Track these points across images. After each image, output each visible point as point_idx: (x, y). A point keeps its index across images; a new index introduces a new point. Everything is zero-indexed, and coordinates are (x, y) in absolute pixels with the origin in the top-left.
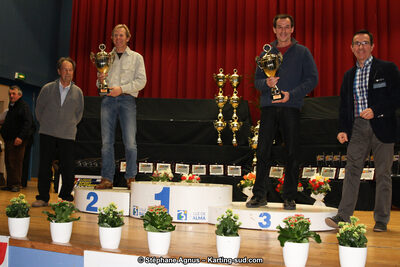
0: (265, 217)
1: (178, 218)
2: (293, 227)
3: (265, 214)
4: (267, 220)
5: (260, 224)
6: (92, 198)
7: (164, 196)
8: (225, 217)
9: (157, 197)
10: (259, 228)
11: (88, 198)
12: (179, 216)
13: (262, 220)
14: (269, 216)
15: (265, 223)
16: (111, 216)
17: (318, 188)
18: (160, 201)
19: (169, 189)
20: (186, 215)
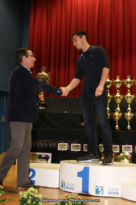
1: (96, 193)
7: (84, 175)
9: (79, 174)
16: (29, 202)
18: (81, 178)
19: (89, 168)
20: (102, 190)
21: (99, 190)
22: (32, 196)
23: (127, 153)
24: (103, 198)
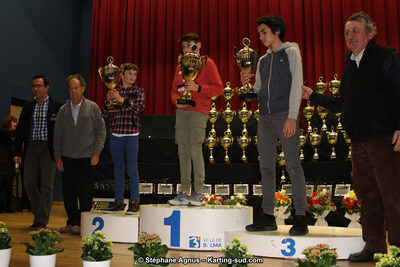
0: (289, 244)
1: (191, 246)
2: (315, 261)
3: (288, 240)
4: (292, 247)
5: (283, 252)
6: (98, 224)
7: (174, 221)
8: (231, 248)
9: (167, 221)
10: (282, 256)
11: (94, 224)
12: (192, 244)
13: (285, 247)
14: (293, 243)
15: (288, 251)
16: (96, 248)
17: (352, 207)
18: (169, 227)
19: (179, 212)
20: (199, 242)
21: (195, 242)
22: (99, 241)
23: (241, 196)
24: (201, 254)
